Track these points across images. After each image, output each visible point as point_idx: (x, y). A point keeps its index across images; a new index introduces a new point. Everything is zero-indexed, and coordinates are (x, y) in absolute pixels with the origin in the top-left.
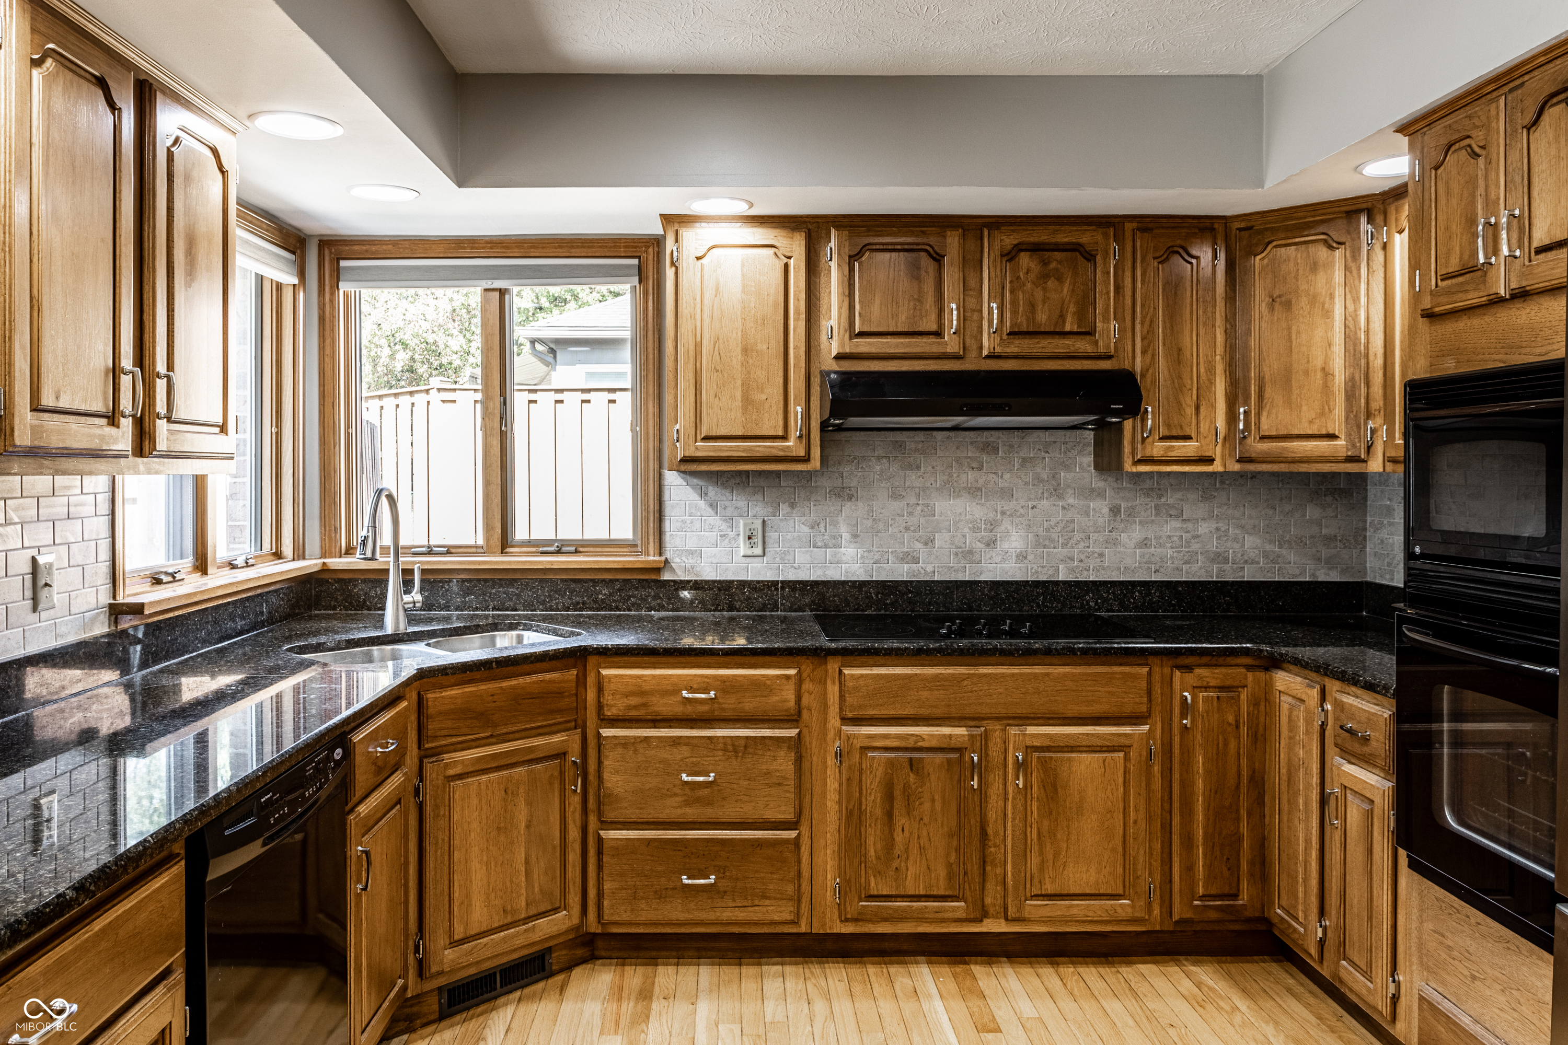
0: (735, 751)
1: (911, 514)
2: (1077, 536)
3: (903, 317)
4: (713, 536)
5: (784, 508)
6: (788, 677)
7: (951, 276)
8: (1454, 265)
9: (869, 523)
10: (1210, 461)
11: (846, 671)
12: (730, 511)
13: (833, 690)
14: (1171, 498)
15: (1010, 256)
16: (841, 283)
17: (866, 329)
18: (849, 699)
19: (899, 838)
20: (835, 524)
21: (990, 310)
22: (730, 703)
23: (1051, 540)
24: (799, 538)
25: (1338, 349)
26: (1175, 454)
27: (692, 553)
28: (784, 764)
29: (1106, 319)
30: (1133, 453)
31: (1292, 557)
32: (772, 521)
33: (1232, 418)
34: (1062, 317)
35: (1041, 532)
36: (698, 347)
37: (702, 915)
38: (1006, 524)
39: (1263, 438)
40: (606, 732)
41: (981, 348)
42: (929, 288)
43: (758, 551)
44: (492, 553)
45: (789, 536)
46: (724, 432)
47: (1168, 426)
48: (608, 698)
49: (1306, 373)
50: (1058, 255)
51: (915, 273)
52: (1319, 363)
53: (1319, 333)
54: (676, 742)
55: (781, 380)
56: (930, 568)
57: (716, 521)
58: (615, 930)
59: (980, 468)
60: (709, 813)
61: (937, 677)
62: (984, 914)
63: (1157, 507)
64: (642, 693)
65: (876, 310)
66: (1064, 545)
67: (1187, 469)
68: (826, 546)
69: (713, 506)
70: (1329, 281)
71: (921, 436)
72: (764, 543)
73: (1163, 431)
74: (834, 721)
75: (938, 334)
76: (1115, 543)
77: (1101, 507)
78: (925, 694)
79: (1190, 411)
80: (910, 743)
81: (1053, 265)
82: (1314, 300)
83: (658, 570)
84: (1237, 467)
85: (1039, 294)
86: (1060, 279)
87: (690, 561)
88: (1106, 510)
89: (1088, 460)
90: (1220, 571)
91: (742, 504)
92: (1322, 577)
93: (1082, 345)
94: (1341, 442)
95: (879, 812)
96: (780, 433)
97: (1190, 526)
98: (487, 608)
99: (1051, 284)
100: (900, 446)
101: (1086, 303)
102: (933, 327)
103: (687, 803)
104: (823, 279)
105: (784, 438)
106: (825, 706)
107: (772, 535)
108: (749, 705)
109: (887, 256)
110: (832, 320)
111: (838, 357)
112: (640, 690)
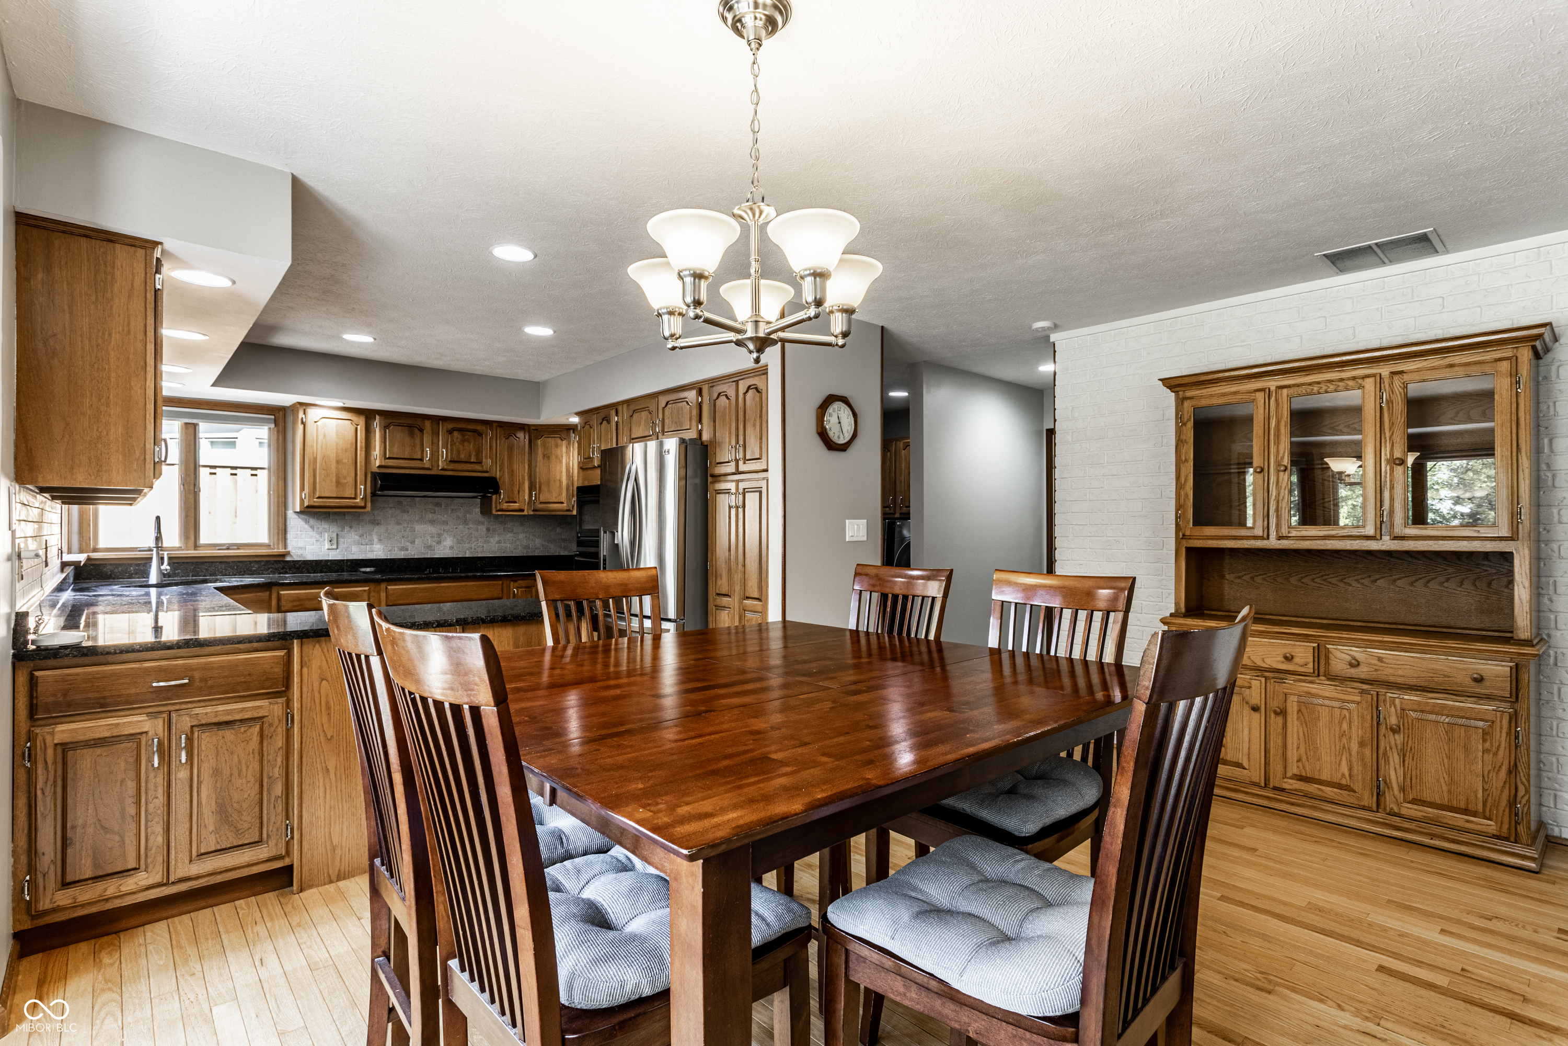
1: (405, 531)
2: (473, 539)
3: (407, 453)
4: (313, 540)
5: (347, 529)
6: (365, 591)
7: (427, 438)
8: (586, 456)
9: (387, 535)
10: (523, 511)
11: (389, 587)
12: (321, 529)
13: (383, 595)
14: (509, 525)
15: (450, 432)
16: (381, 437)
17: (391, 456)
18: (390, 597)
20: (371, 535)
21: (443, 452)
23: (463, 541)
24: (354, 541)
25: (564, 474)
26: (511, 508)
27: (301, 548)
29: (486, 458)
30: (496, 507)
31: (552, 546)
32: (341, 534)
33: (530, 496)
34: (470, 456)
35: (459, 538)
36: (315, 459)
38: (445, 535)
39: (541, 503)
41: (438, 466)
42: (418, 442)
43: (335, 547)
44: (188, 550)
45: (349, 540)
46: (327, 495)
47: (508, 497)
48: (283, 603)
49: (554, 481)
50: (468, 433)
51: (412, 435)
52: (558, 478)
53: (558, 468)
55: (353, 475)
56: (413, 553)
57: (313, 534)
59: (435, 513)
61: (425, 588)
63: (504, 528)
64: (300, 600)
65: (396, 449)
66: (468, 543)
67: (515, 513)
68: (367, 544)
69: (312, 527)
70: (561, 451)
71: (409, 499)
72: (337, 543)
73: (507, 500)
74: (383, 606)
75: (421, 460)
76: (488, 542)
77: (483, 529)
78: (421, 594)
79: (516, 493)
81: (467, 437)
82: (557, 456)
83: (284, 555)
84: (532, 513)
85: (461, 447)
86: (469, 442)
87: (300, 552)
88: (484, 529)
89: (478, 510)
90: (527, 552)
91: (326, 526)
92: (562, 554)
93: (477, 467)
94: (565, 505)
96: (353, 496)
97: (516, 535)
98: (188, 576)
99: (466, 444)
100: (400, 503)
101: (479, 452)
102: (419, 457)
104: (372, 435)
105: (355, 498)
106: (380, 601)
107: (341, 540)
109: (400, 428)
110: (377, 452)
111: (379, 467)
112: (298, 599)
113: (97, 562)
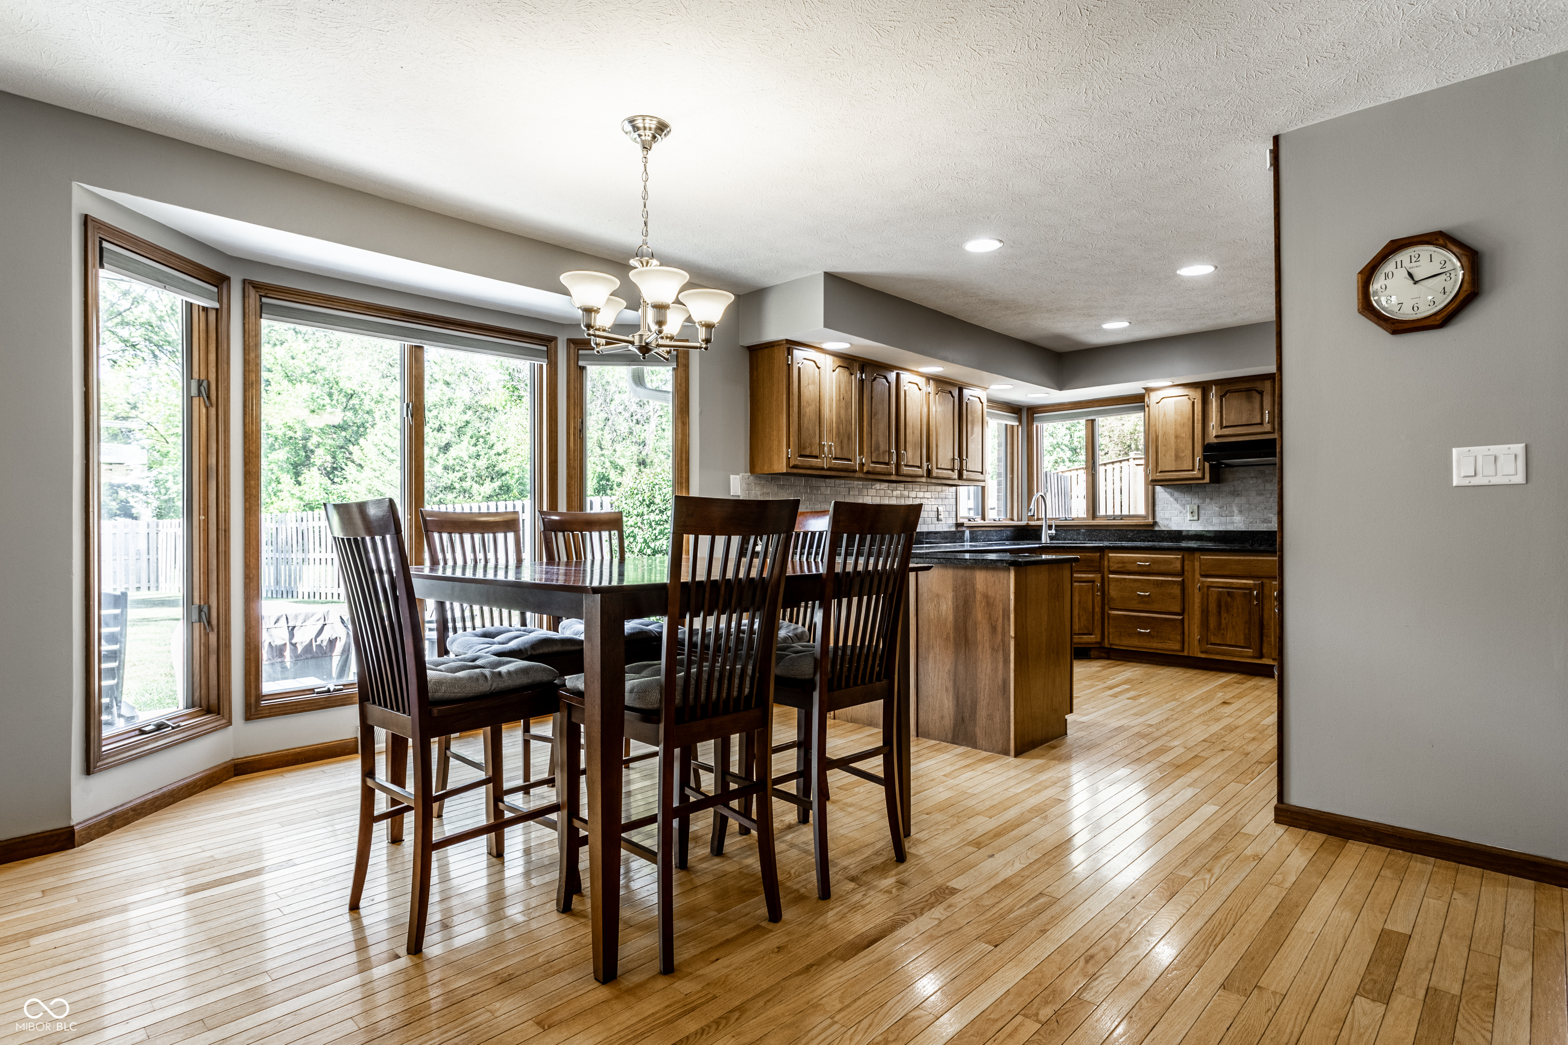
0: (1158, 585)
3: (1245, 418)
4: (1178, 513)
5: (1208, 500)
6: (1178, 558)
7: (1267, 400)
9: (1245, 506)
11: (1202, 557)
12: (1183, 502)
13: (1197, 564)
16: (1217, 407)
17: (1227, 425)
18: (1203, 568)
19: (1223, 621)
20: (1231, 507)
22: (1155, 568)
24: (1215, 514)
27: (1167, 519)
28: (1177, 591)
32: (1202, 506)
36: (1157, 437)
37: (1145, 644)
40: (1111, 576)
42: (1257, 405)
43: (1196, 518)
44: (1089, 520)
45: (1210, 513)
46: (1167, 469)
48: (1111, 564)
51: (1251, 399)
54: (1136, 580)
55: (1191, 448)
57: (1178, 506)
58: (1114, 647)
60: (1148, 607)
62: (1261, 656)
64: (1123, 563)
65: (1233, 417)
68: (1227, 516)
69: (1176, 500)
72: (1198, 516)
74: (1197, 576)
75: (1261, 424)
78: (1234, 567)
80: (1228, 585)
83: (1153, 526)
87: (1166, 522)
95: (1215, 611)
96: (1191, 468)
102: (1259, 421)
103: (1139, 603)
104: (1210, 406)
105: (1193, 470)
106: (1194, 571)
107: (1202, 512)
108: (1163, 568)
109: (1237, 393)
110: (1213, 423)
111: (1216, 437)
112: (1122, 561)
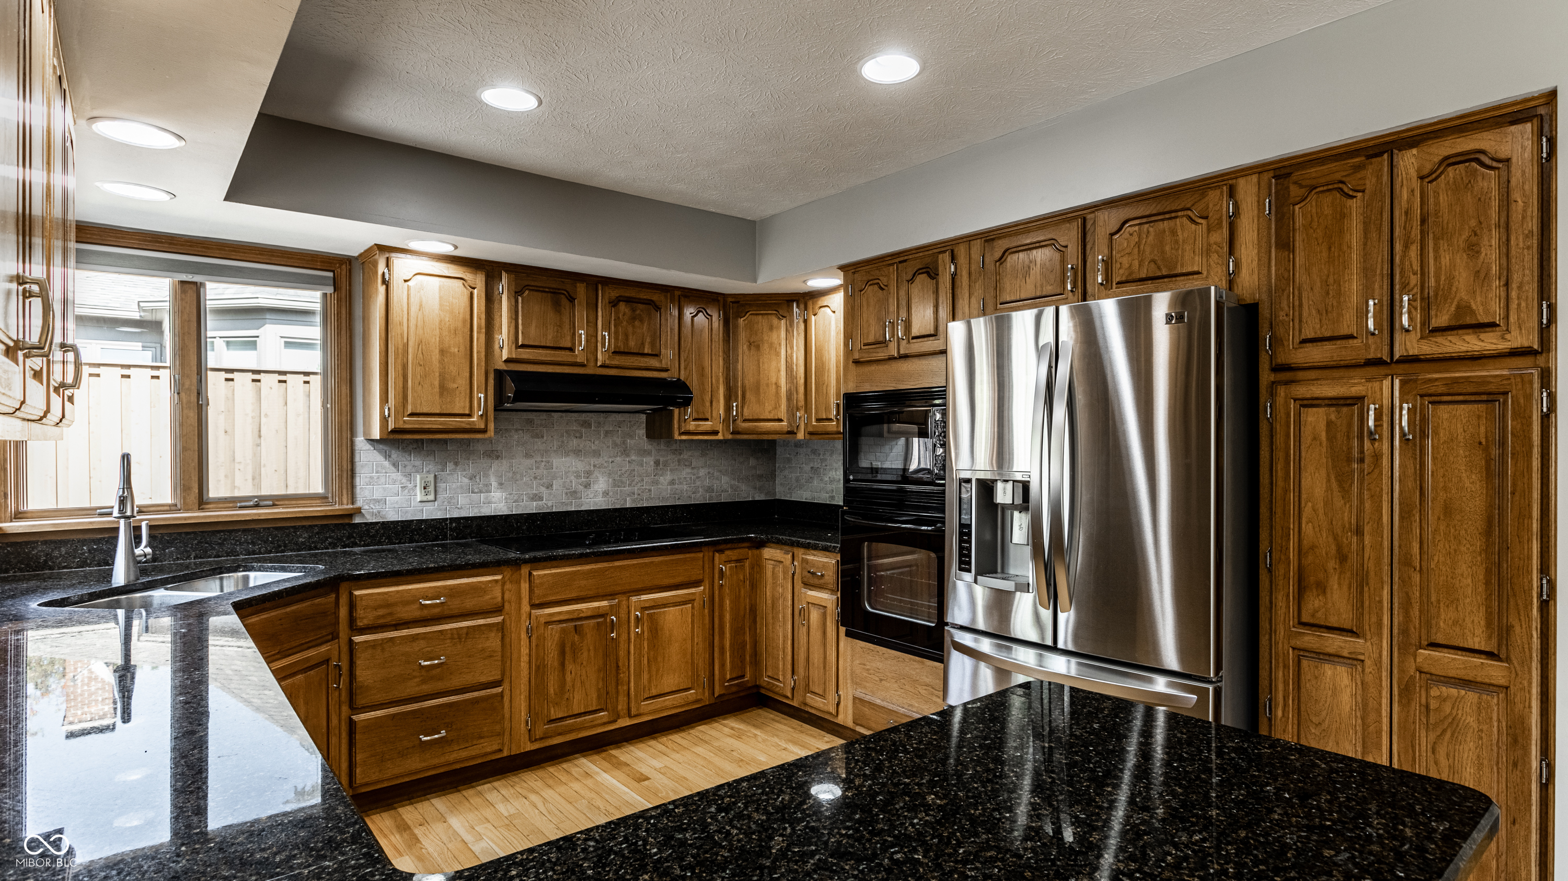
0: (460, 638)
1: (538, 468)
2: (637, 479)
3: (550, 337)
4: (397, 487)
5: (450, 466)
6: (496, 581)
7: (581, 314)
8: (871, 339)
9: (510, 475)
10: (716, 433)
11: (535, 573)
12: (409, 468)
13: (525, 586)
14: (686, 455)
15: (614, 303)
16: (510, 309)
17: (526, 343)
18: (537, 591)
19: (569, 678)
20: (486, 476)
21: (603, 337)
22: (456, 605)
23: (622, 482)
24: (462, 487)
25: (783, 373)
26: (701, 429)
27: (377, 501)
28: (493, 642)
29: (666, 348)
30: (679, 428)
31: (743, 487)
32: (441, 475)
33: (728, 408)
34: (643, 344)
35: (617, 478)
37: (436, 761)
38: (596, 473)
39: (745, 420)
40: (358, 639)
41: (596, 360)
42: (566, 319)
43: (431, 497)
44: (187, 510)
45: (454, 486)
46: (425, 410)
47: (698, 412)
48: (360, 612)
49: (767, 385)
50: (641, 306)
51: (557, 306)
52: (774, 380)
53: (774, 364)
54: (415, 638)
55: (468, 375)
56: (550, 504)
57: (398, 476)
58: (364, 790)
59: (581, 437)
60: (440, 686)
61: (591, 571)
62: (619, 717)
63: (679, 461)
64: (388, 605)
65: (533, 331)
66: (630, 485)
67: (706, 437)
68: (481, 492)
69: (395, 465)
70: (779, 336)
71: (544, 416)
72: (436, 491)
73: (695, 416)
74: (526, 607)
75: (571, 349)
76: (656, 483)
77: (649, 461)
78: (583, 583)
79: (708, 404)
80: (575, 616)
81: (638, 312)
82: (771, 345)
83: (350, 516)
84: (730, 437)
85: (630, 329)
86: (642, 321)
87: (376, 508)
88: (652, 463)
89: (642, 432)
90: (711, 497)
91: (418, 463)
92: (757, 498)
93: (654, 363)
94: (785, 423)
95: (556, 664)
96: (467, 412)
97: (695, 471)
99: (637, 323)
100: (530, 422)
101: (656, 337)
102: (569, 345)
103: (424, 682)
104: (497, 305)
105: (470, 415)
106: (520, 598)
107: (441, 485)
108: (470, 604)
109: (540, 294)
110: (503, 335)
111: (508, 361)
112: (386, 603)
113: (19, 540)
